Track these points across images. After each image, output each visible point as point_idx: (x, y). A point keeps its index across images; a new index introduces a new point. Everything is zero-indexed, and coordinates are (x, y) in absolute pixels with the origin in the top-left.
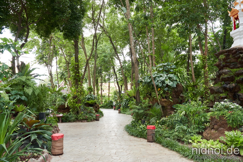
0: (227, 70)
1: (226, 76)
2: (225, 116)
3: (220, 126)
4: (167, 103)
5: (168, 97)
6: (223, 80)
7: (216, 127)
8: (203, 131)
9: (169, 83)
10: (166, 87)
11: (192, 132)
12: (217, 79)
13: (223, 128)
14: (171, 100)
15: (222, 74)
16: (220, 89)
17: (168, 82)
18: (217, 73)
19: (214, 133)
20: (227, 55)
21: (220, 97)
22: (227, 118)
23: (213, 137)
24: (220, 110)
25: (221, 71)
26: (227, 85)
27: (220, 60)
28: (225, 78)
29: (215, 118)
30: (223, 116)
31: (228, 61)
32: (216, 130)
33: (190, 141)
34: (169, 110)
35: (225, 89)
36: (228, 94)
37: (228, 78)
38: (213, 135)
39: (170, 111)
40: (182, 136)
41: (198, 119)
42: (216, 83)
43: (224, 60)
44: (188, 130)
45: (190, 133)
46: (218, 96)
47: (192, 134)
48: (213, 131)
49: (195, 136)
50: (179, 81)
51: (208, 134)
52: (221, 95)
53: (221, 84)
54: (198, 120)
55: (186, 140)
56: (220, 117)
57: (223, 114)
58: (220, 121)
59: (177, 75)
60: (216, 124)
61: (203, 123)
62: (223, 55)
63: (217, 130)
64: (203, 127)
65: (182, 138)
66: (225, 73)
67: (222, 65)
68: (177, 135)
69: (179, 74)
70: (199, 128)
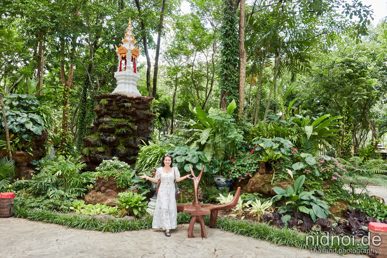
0: (108, 119)
1: (106, 126)
2: (114, 176)
3: (108, 188)
4: (23, 158)
5: (27, 148)
6: (103, 130)
7: (103, 188)
8: (84, 194)
9: (33, 127)
10: (25, 134)
11: (71, 197)
12: (95, 128)
13: (111, 190)
14: (30, 154)
15: (101, 123)
16: (98, 142)
17: (30, 126)
18: (95, 121)
19: (100, 196)
20: (110, 101)
21: (97, 151)
22: (117, 178)
23: (99, 200)
24: (108, 170)
25: (101, 119)
26: (107, 137)
27: (101, 104)
28: (105, 129)
29: (103, 178)
30: (112, 176)
31: (111, 108)
32: (102, 193)
33: (71, 208)
34: (24, 168)
35: (104, 142)
36: (106, 148)
37: (109, 129)
38: (99, 198)
39: (26, 169)
40: (59, 204)
41: (78, 180)
42: (93, 134)
43: (106, 106)
44: (65, 196)
45: (68, 198)
46: (95, 150)
47: (71, 199)
48: (99, 194)
49: (77, 202)
50: (45, 126)
51: (93, 197)
52: (99, 149)
53: (99, 135)
54: (78, 182)
55: (65, 207)
56: (109, 177)
57: (113, 174)
58: (109, 182)
59: (42, 116)
60: (104, 186)
61: (86, 184)
62: (105, 100)
63: (104, 192)
64: (85, 189)
65: (60, 206)
66: (106, 123)
67: (103, 112)
68: (52, 203)
69: (44, 115)
70: (79, 191)
